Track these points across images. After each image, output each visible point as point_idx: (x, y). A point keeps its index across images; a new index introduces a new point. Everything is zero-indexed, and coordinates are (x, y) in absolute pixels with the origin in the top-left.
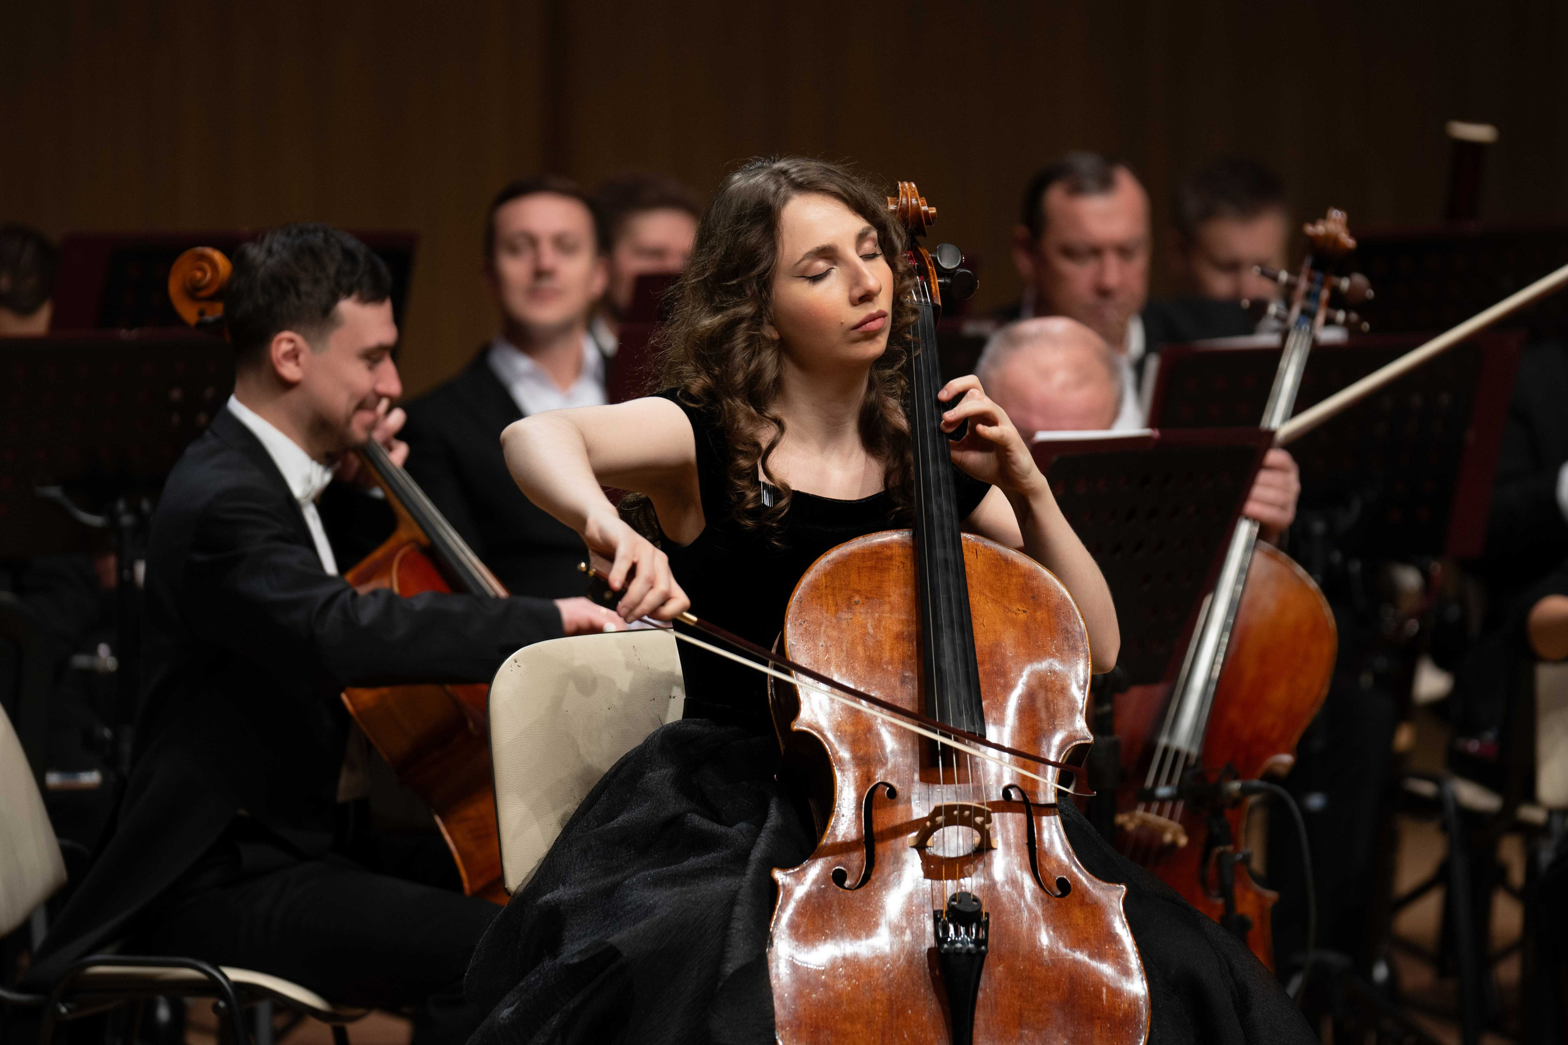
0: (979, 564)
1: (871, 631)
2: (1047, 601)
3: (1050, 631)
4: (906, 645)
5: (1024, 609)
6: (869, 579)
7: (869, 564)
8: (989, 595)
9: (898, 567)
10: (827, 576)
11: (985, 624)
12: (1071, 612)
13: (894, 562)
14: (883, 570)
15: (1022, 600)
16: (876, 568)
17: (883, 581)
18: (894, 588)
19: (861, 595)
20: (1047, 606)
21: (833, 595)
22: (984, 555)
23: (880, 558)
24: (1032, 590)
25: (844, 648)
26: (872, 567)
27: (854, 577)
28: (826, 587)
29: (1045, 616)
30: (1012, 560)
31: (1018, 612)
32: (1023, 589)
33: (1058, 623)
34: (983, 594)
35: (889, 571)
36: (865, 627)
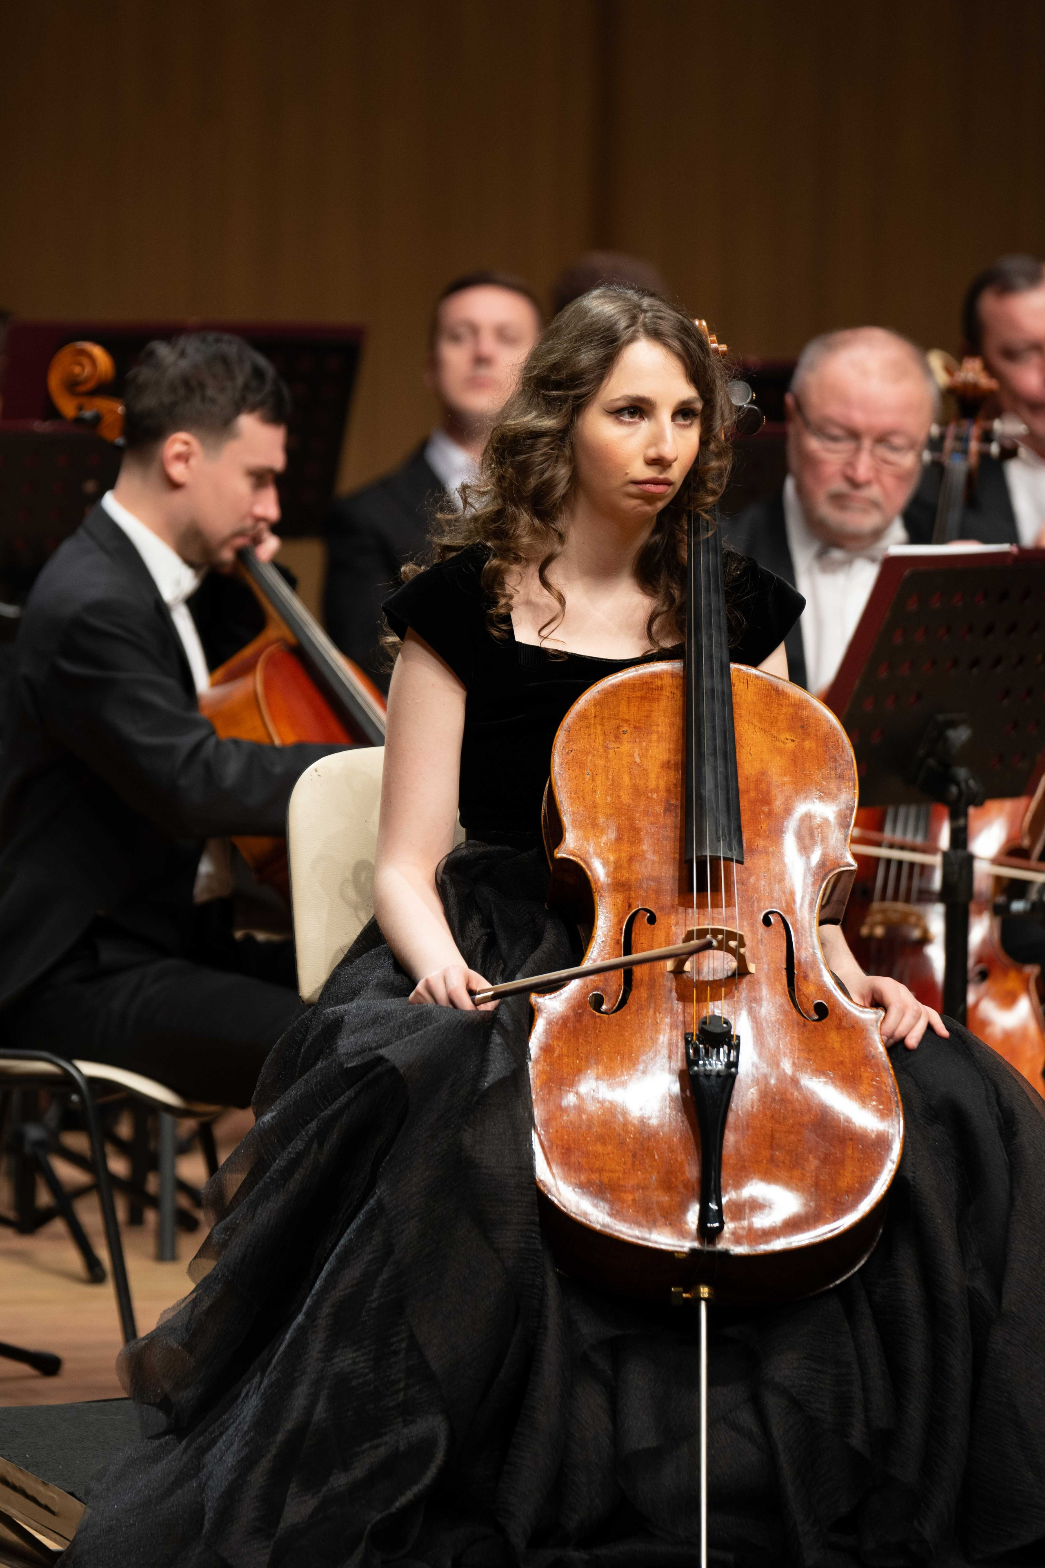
0: (749, 694)
1: (638, 760)
2: (816, 731)
3: (818, 760)
4: (672, 773)
5: (793, 738)
6: (639, 708)
7: (639, 694)
8: (757, 724)
9: (668, 697)
10: (596, 706)
11: (752, 753)
12: (840, 741)
13: (664, 693)
14: (652, 700)
15: (791, 729)
16: (645, 698)
17: (652, 711)
18: (663, 717)
19: (630, 724)
20: (816, 735)
21: (602, 724)
22: (755, 685)
23: (651, 688)
24: (801, 719)
25: (610, 777)
26: (642, 697)
27: (623, 707)
28: (595, 716)
29: (814, 745)
30: (783, 690)
31: (786, 741)
32: (792, 718)
33: (826, 752)
34: (752, 723)
35: (658, 701)
36: (631, 755)
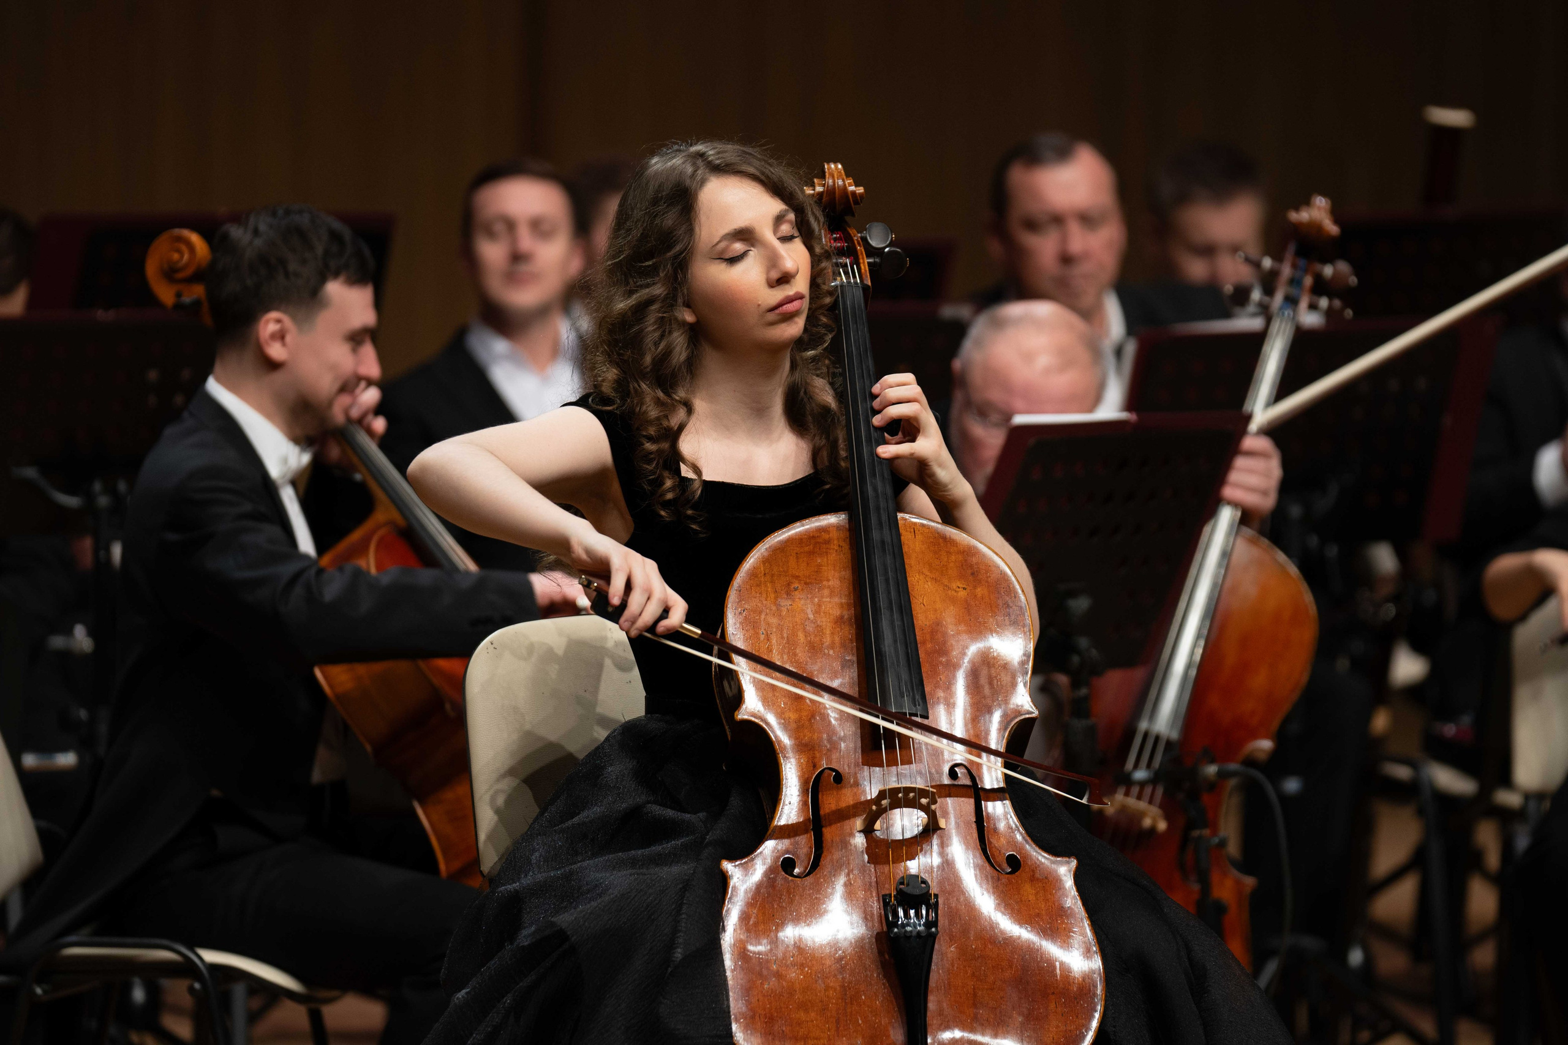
0: (917, 543)
1: (811, 616)
2: (987, 577)
3: (991, 607)
4: (846, 629)
5: (964, 586)
6: (808, 564)
7: (806, 549)
8: (929, 574)
9: (836, 551)
10: (765, 563)
11: (925, 603)
12: (1011, 586)
13: (832, 547)
14: (820, 555)
15: (961, 577)
16: (813, 553)
17: (821, 566)
18: (833, 572)
19: (800, 580)
20: (987, 582)
21: (772, 582)
22: (922, 534)
23: (818, 542)
24: (971, 566)
25: (784, 635)
26: (810, 552)
27: (792, 563)
28: (765, 573)
29: (985, 592)
30: (940, 535)
31: (958, 589)
32: (962, 566)
33: (999, 598)
34: (923, 573)
35: (827, 555)
36: (805, 612)
